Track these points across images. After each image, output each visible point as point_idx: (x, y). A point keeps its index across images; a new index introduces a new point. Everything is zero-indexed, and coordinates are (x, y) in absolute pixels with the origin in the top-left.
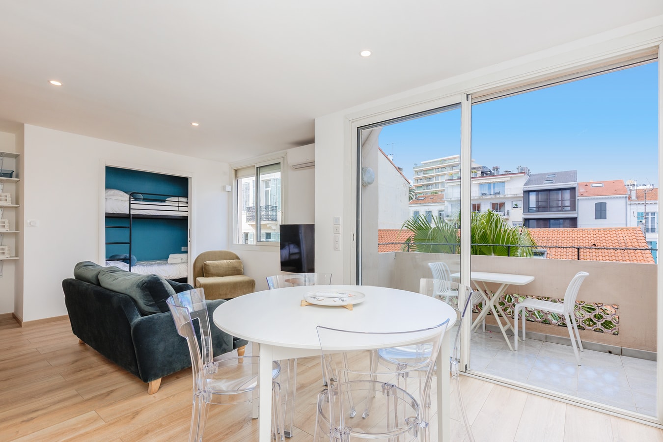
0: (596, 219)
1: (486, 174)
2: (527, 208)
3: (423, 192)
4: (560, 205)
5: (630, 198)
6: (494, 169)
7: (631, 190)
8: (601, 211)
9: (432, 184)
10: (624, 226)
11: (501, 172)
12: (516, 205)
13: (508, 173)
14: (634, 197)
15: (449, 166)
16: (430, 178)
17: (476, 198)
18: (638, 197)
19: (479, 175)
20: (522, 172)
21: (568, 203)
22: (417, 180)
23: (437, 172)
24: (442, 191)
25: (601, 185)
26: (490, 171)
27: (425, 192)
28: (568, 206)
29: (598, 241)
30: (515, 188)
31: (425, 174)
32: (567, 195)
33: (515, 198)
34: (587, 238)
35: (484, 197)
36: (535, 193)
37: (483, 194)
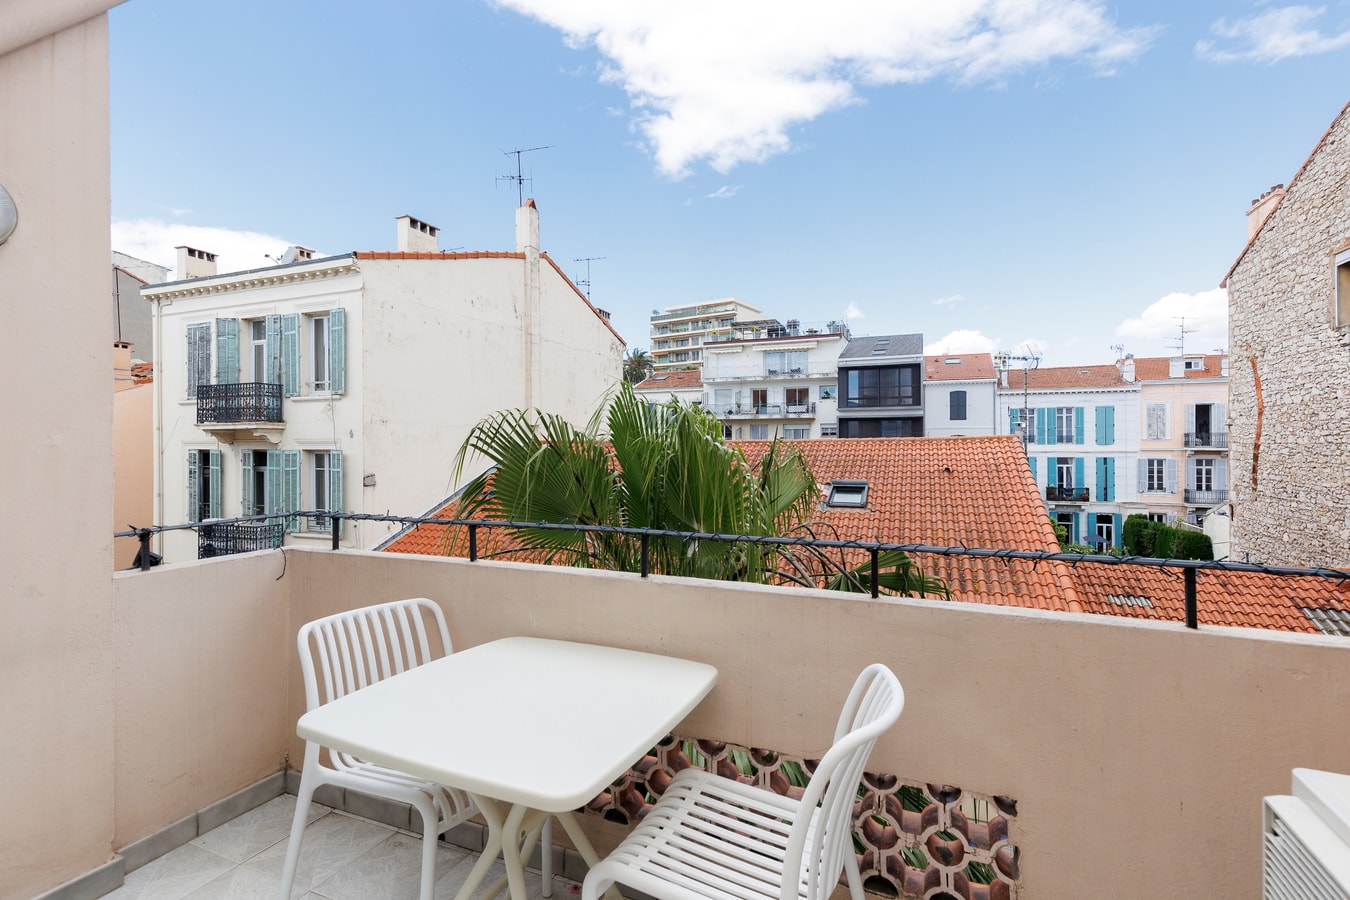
0: (951, 419)
1: (777, 335)
2: (844, 402)
3: (668, 367)
4: (897, 395)
5: (1000, 383)
6: (789, 326)
7: (1000, 372)
8: (958, 407)
9: (686, 352)
10: (991, 435)
11: (802, 330)
12: (827, 393)
13: (813, 334)
14: (1005, 383)
15: (717, 318)
16: (683, 340)
17: (758, 379)
18: (1012, 385)
19: (764, 335)
20: (838, 332)
21: (908, 391)
22: (660, 342)
23: (694, 330)
24: (702, 364)
25: (957, 361)
26: (783, 329)
27: (674, 366)
28: (909, 397)
29: (954, 462)
30: (824, 361)
31: (673, 331)
32: (907, 374)
33: (824, 380)
34: (936, 456)
35: (773, 377)
36: (857, 372)
37: (771, 372)
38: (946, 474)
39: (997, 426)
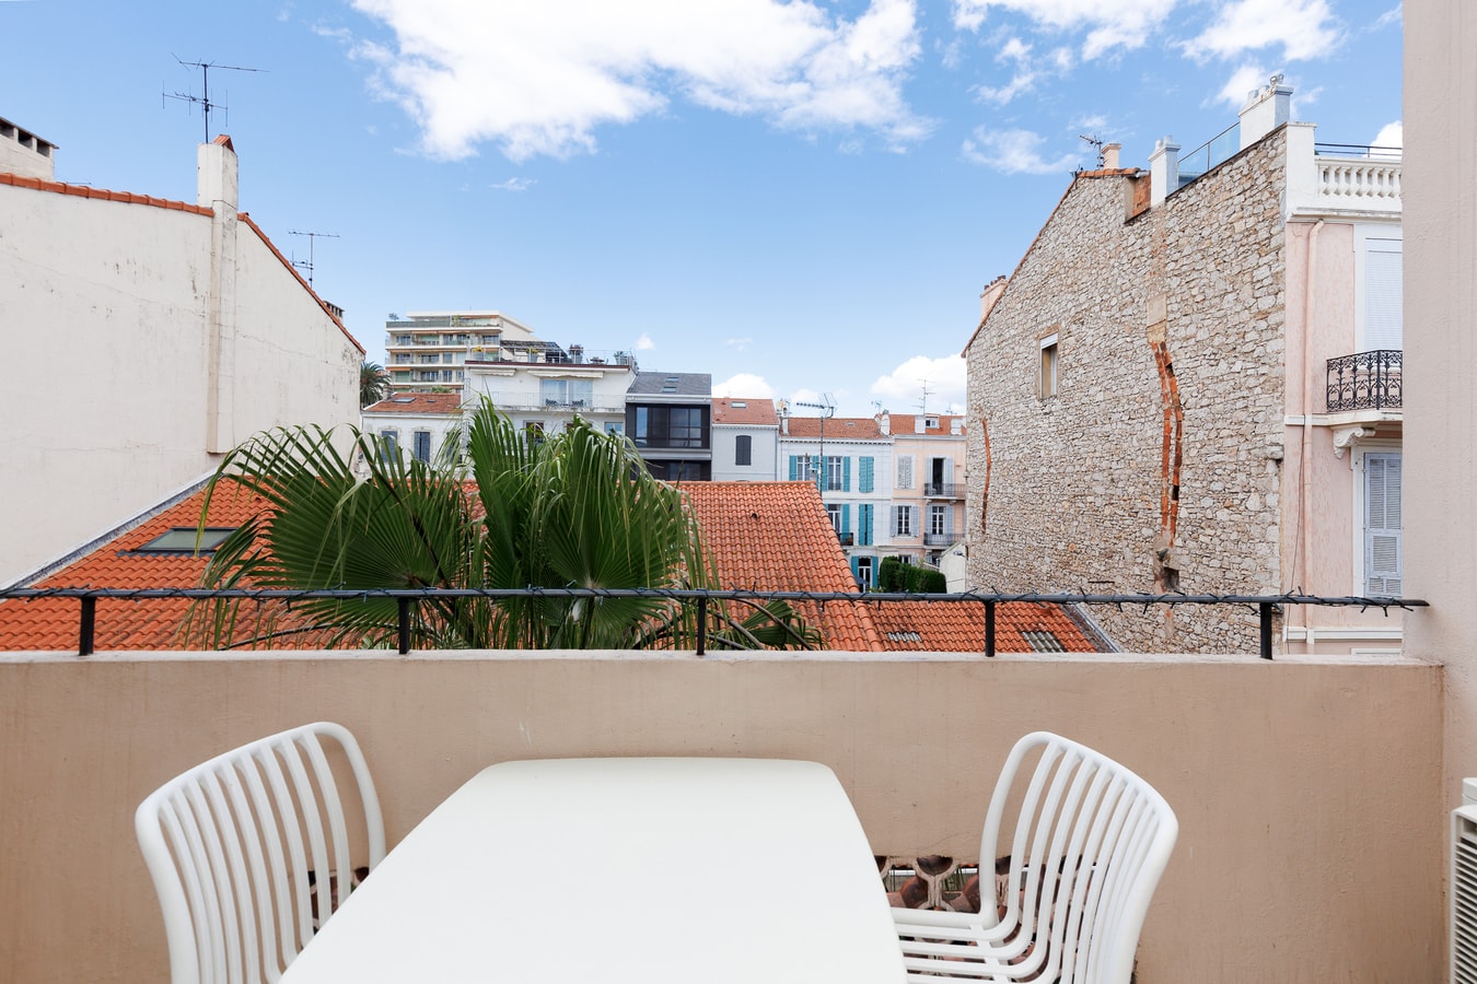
0: (737, 464)
1: (557, 360)
3: (411, 387)
4: (686, 436)
5: (781, 430)
6: (572, 351)
7: (782, 419)
8: (743, 453)
9: (435, 371)
10: (773, 481)
11: (586, 358)
12: (613, 430)
13: (597, 363)
14: (785, 431)
15: (477, 333)
16: (432, 355)
17: (534, 409)
18: (792, 432)
19: (541, 359)
20: (625, 363)
21: (697, 433)
22: (397, 355)
23: (447, 344)
24: (458, 388)
25: (743, 405)
26: (564, 355)
27: (417, 387)
28: (698, 439)
29: (760, 507)
30: (610, 395)
31: (417, 343)
32: (697, 415)
33: (610, 416)
34: (742, 502)
35: (551, 409)
36: (646, 409)
37: (548, 402)
38: (753, 520)
39: (778, 472)
